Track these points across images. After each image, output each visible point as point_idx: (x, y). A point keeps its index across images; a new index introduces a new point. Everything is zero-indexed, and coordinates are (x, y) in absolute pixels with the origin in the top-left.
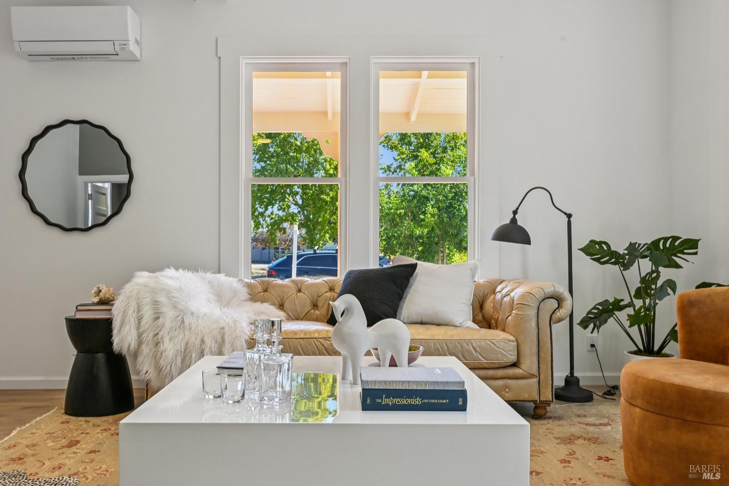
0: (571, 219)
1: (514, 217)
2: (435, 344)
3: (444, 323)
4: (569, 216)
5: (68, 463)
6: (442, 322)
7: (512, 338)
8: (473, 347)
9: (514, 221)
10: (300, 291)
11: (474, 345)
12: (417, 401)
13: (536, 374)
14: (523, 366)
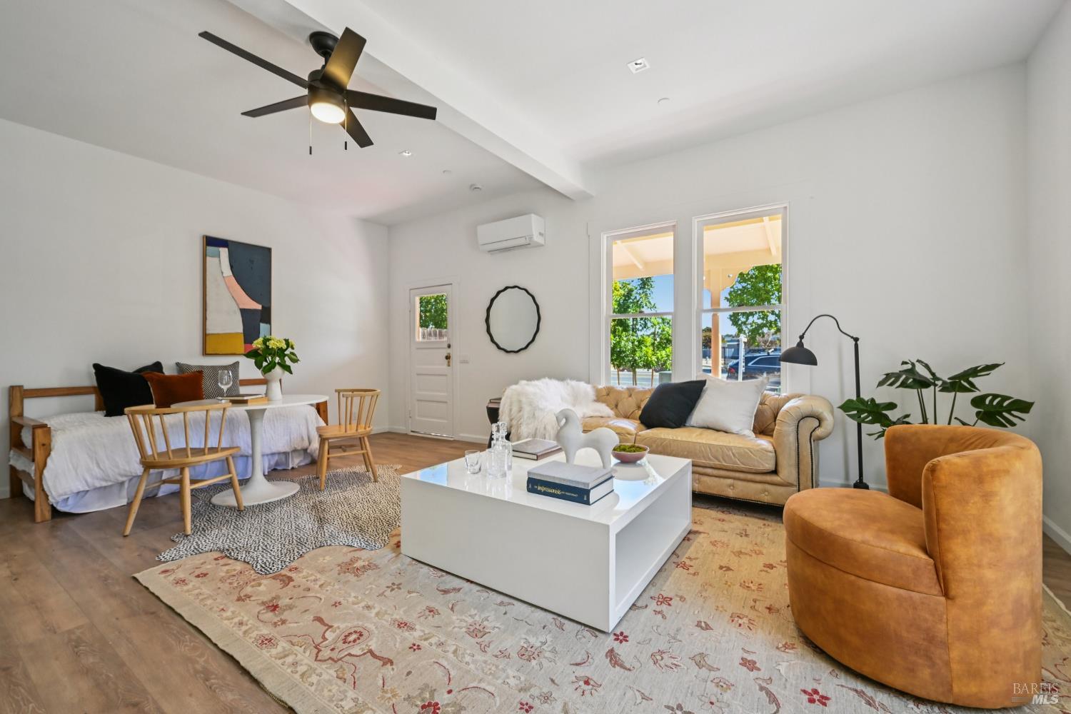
0: (858, 342)
1: (801, 341)
2: (700, 447)
3: (724, 430)
4: (856, 340)
6: (722, 429)
7: (773, 448)
8: (733, 454)
9: (800, 344)
10: (630, 396)
11: (734, 451)
13: (796, 483)
14: (781, 475)
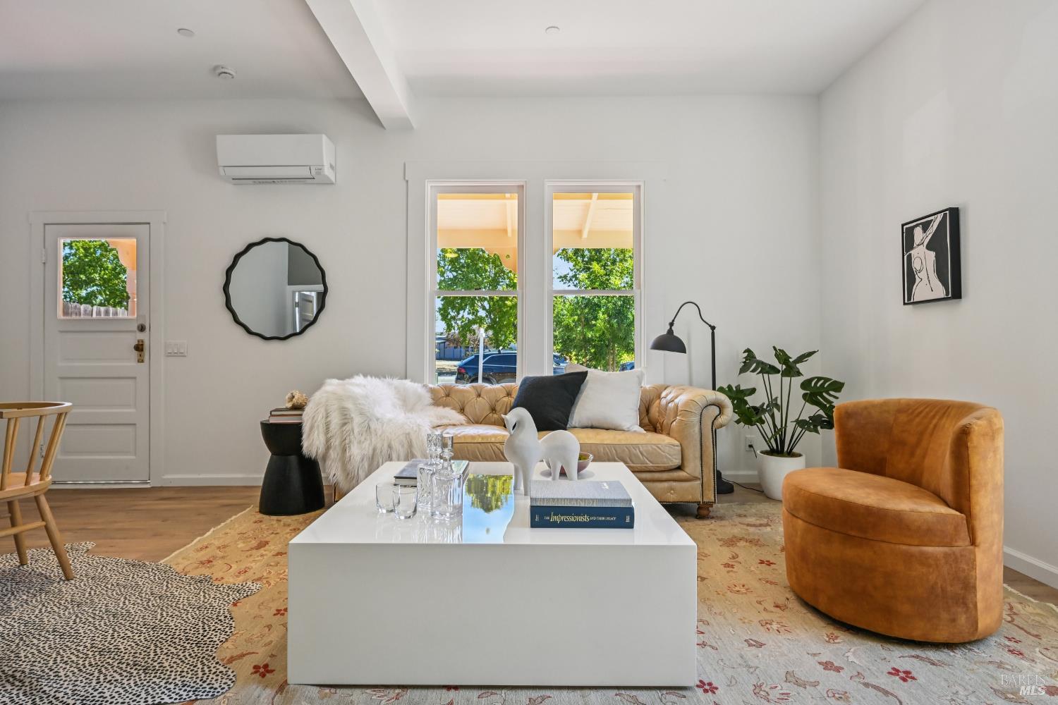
1: (671, 328)
2: (604, 449)
3: (613, 427)
5: (254, 567)
6: (610, 427)
7: (677, 443)
8: (640, 451)
9: (670, 331)
10: (479, 395)
11: (641, 449)
12: (586, 519)
13: (700, 477)
14: (687, 470)
